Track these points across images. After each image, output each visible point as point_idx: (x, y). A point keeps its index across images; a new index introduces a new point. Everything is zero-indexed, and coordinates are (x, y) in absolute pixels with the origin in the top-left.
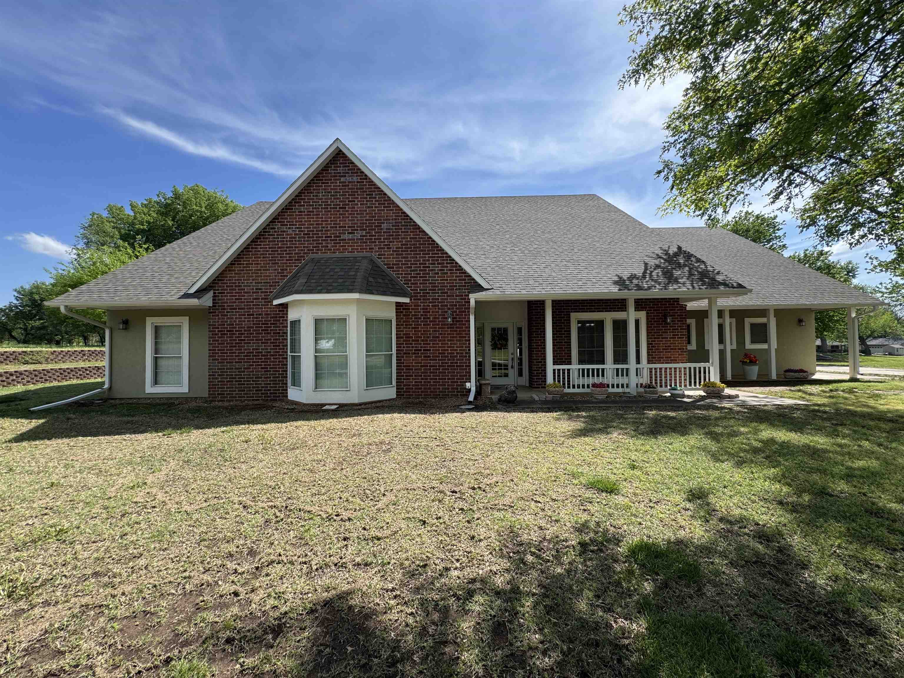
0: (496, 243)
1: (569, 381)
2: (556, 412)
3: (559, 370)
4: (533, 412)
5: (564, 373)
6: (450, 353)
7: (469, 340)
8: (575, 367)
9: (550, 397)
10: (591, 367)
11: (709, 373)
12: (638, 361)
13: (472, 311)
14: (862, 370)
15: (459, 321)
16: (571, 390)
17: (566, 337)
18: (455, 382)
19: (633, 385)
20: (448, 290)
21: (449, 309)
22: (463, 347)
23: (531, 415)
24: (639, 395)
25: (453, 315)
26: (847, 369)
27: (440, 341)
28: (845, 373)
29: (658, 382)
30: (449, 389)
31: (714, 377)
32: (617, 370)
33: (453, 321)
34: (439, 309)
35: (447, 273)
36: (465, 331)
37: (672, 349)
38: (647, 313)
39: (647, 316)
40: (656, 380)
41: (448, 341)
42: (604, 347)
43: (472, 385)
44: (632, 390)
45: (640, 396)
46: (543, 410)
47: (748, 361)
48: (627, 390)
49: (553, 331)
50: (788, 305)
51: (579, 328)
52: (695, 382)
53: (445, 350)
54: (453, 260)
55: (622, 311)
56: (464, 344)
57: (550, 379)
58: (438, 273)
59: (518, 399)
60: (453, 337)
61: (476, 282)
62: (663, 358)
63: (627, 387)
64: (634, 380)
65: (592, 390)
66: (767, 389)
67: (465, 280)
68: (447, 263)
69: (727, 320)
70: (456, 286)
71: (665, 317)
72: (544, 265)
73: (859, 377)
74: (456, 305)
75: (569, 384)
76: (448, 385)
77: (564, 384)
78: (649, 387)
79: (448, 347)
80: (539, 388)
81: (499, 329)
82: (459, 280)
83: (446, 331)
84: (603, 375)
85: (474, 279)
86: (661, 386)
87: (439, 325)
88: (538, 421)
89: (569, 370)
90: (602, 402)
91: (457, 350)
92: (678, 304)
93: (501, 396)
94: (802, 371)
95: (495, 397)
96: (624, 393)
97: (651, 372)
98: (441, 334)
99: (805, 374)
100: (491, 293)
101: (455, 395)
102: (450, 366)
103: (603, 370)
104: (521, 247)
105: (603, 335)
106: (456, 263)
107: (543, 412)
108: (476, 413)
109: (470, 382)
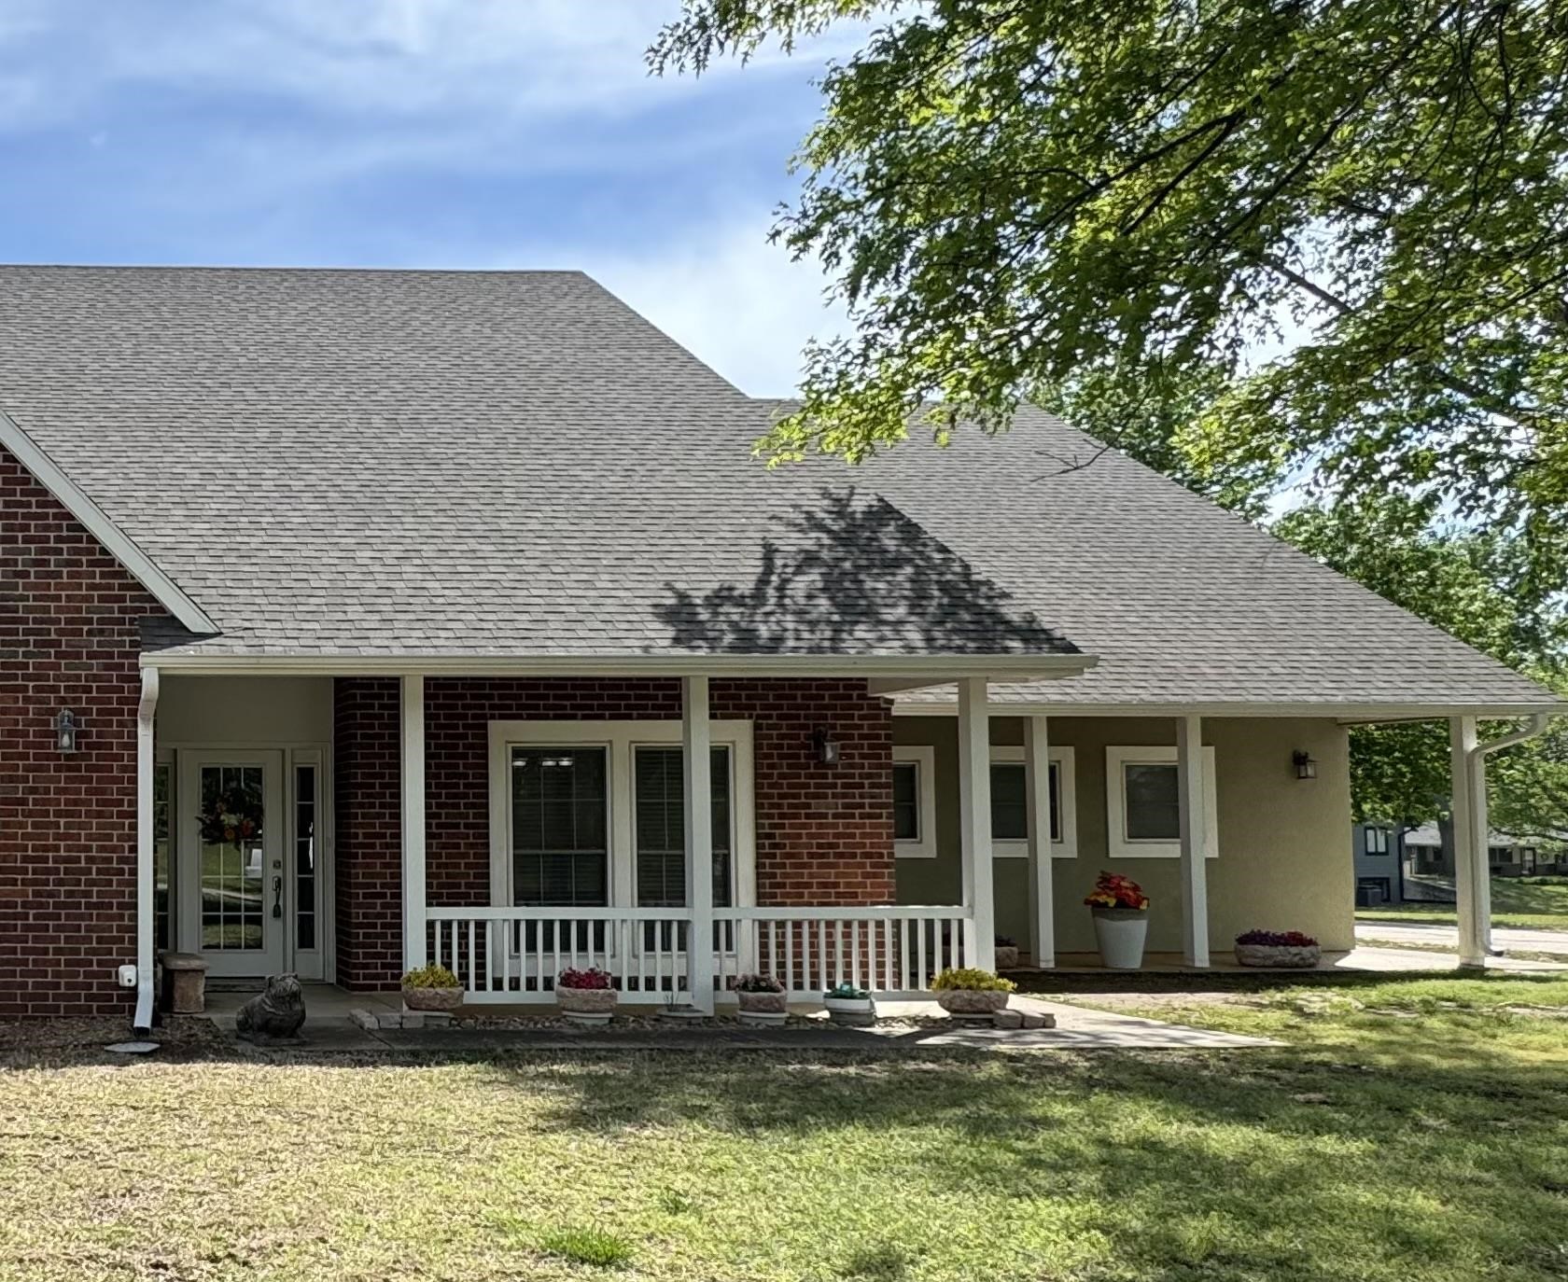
0: (222, 458)
1: (481, 966)
2: (438, 1064)
3: (447, 925)
4: (361, 1064)
5: (463, 936)
6: (67, 860)
7: (134, 815)
8: (502, 913)
9: (415, 1019)
10: (557, 913)
11: (961, 943)
12: (723, 894)
13: (146, 709)
14: (1500, 938)
15: (98, 746)
16: (490, 997)
17: (473, 806)
18: (79, 963)
19: (703, 978)
20: (60, 632)
21: (63, 701)
22: (110, 837)
23: (358, 1074)
24: (723, 1014)
25: (76, 723)
26: (1451, 936)
27: (30, 814)
28: (1443, 950)
29: (790, 970)
30: (57, 986)
31: (979, 955)
32: (649, 925)
33: (78, 747)
34: (26, 700)
35: (59, 574)
36: (120, 780)
37: (841, 855)
38: (757, 727)
39: (756, 738)
40: (781, 965)
41: (58, 814)
42: (604, 847)
43: (139, 974)
44: (700, 999)
45: (725, 1019)
46: (393, 1059)
47: (1112, 902)
48: (681, 998)
49: (427, 786)
50: (1246, 704)
51: (516, 770)
52: (914, 975)
53: (46, 848)
54: (82, 528)
55: (667, 717)
56: (113, 826)
57: (415, 956)
58: (26, 575)
59: (305, 1024)
60: (76, 802)
61: (162, 609)
62: (808, 885)
63: (683, 988)
64: (705, 963)
65: (560, 995)
66: (1162, 999)
67: (121, 599)
68: (59, 539)
69: (1041, 755)
70: (90, 621)
71: (819, 740)
72: (396, 551)
73: (1490, 962)
74: (88, 690)
75: (481, 976)
76: (57, 974)
77: (464, 976)
78: (757, 988)
79: (58, 837)
80: (374, 988)
81: (231, 774)
82: (102, 599)
83: (51, 780)
84: (599, 946)
85: (152, 599)
86: (798, 986)
87: (25, 757)
88: (383, 1091)
89: (481, 925)
90: (597, 1034)
91: (88, 849)
92: (861, 697)
93: (249, 1013)
94: (1296, 940)
95: (226, 1018)
96: (671, 1007)
97: (764, 936)
98: (33, 791)
99: (1306, 951)
100: (214, 651)
101: (78, 1009)
102: (65, 905)
103: (600, 925)
104: (312, 479)
105: (603, 804)
106: (92, 539)
107: (394, 1064)
108: (169, 1067)
109: (135, 962)
